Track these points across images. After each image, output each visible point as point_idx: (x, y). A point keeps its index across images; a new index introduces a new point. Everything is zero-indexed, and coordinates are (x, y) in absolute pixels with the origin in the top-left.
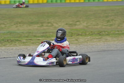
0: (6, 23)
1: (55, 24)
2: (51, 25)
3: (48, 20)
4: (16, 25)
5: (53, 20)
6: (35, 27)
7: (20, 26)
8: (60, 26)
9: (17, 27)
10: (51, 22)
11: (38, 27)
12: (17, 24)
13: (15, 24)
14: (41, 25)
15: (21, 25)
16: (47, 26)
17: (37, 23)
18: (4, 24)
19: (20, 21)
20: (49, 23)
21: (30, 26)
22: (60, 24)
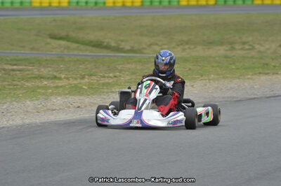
0: (160, 43)
1: (257, 46)
2: (250, 47)
3: (240, 38)
4: (182, 47)
5: (250, 39)
6: (219, 50)
7: (189, 48)
8: (268, 49)
9: (184, 50)
10: (248, 42)
11: (227, 50)
12: (182, 44)
13: (178, 45)
14: (230, 46)
15: (192, 47)
16: (242, 49)
17: (222, 43)
18: (157, 44)
19: (185, 38)
20: (244, 43)
21: (209, 49)
22: (267, 47)
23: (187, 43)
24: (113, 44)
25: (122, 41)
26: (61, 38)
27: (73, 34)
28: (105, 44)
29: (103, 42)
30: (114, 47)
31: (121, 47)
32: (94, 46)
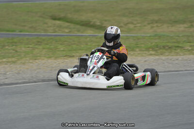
23: (157, 22)
24: (98, 23)
25: (106, 21)
26: (59, 19)
27: (69, 16)
28: (92, 23)
29: (91, 22)
30: (99, 25)
31: (104, 25)
32: (83, 25)
